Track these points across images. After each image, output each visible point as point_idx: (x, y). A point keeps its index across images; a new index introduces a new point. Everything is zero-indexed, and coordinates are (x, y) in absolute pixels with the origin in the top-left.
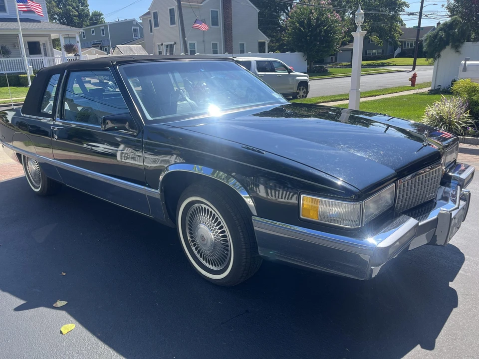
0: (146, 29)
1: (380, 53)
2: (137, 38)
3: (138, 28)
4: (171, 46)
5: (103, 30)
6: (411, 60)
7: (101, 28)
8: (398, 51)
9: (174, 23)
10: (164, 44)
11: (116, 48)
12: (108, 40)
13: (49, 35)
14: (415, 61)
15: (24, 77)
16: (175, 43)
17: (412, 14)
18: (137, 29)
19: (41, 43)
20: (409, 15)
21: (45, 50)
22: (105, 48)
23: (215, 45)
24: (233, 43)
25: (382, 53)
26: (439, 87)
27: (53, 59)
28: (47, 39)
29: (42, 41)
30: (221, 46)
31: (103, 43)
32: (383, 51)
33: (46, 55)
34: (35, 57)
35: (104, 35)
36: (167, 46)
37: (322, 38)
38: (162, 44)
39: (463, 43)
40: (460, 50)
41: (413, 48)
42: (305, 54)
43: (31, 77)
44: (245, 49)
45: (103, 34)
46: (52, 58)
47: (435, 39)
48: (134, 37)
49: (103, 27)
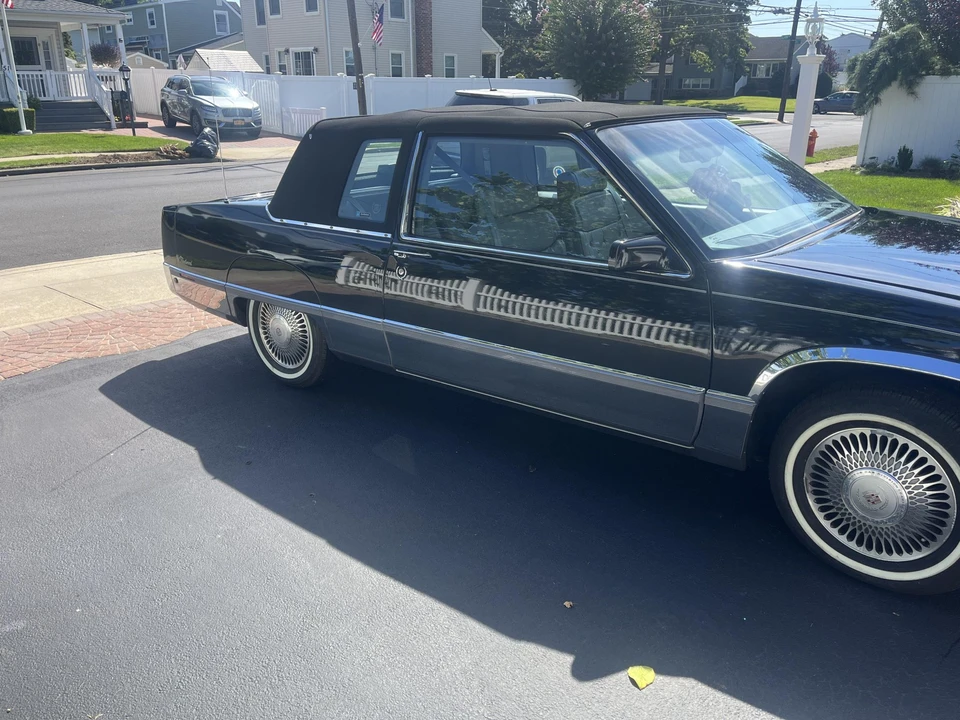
0: (249, 18)
1: (706, 86)
2: (224, 34)
3: (226, 13)
4: (307, 55)
5: (151, 15)
6: (774, 103)
7: (148, 11)
8: (742, 82)
9: (315, 9)
10: (291, 50)
11: (195, 56)
12: (163, 37)
13: (57, 24)
14: (783, 105)
15: (11, 113)
16: (316, 50)
17: (781, 11)
18: (225, 16)
19: (39, 41)
20: (775, 12)
21: (47, 55)
22: (154, 53)
23: (397, 58)
24: (434, 55)
25: (712, 85)
26: (873, 160)
27: (63, 76)
28: (52, 32)
29: (41, 35)
30: (409, 61)
31: (152, 42)
32: (712, 81)
33: (49, 66)
34: (30, 72)
35: (155, 27)
36: (297, 55)
37: (613, 53)
38: (287, 51)
39: (922, 76)
40: (917, 89)
41: (770, 77)
42: (577, 83)
43: (25, 111)
44: (456, 67)
45: (152, 23)
46: (61, 73)
47: (873, 67)
48: (217, 33)
49: (153, 10)
